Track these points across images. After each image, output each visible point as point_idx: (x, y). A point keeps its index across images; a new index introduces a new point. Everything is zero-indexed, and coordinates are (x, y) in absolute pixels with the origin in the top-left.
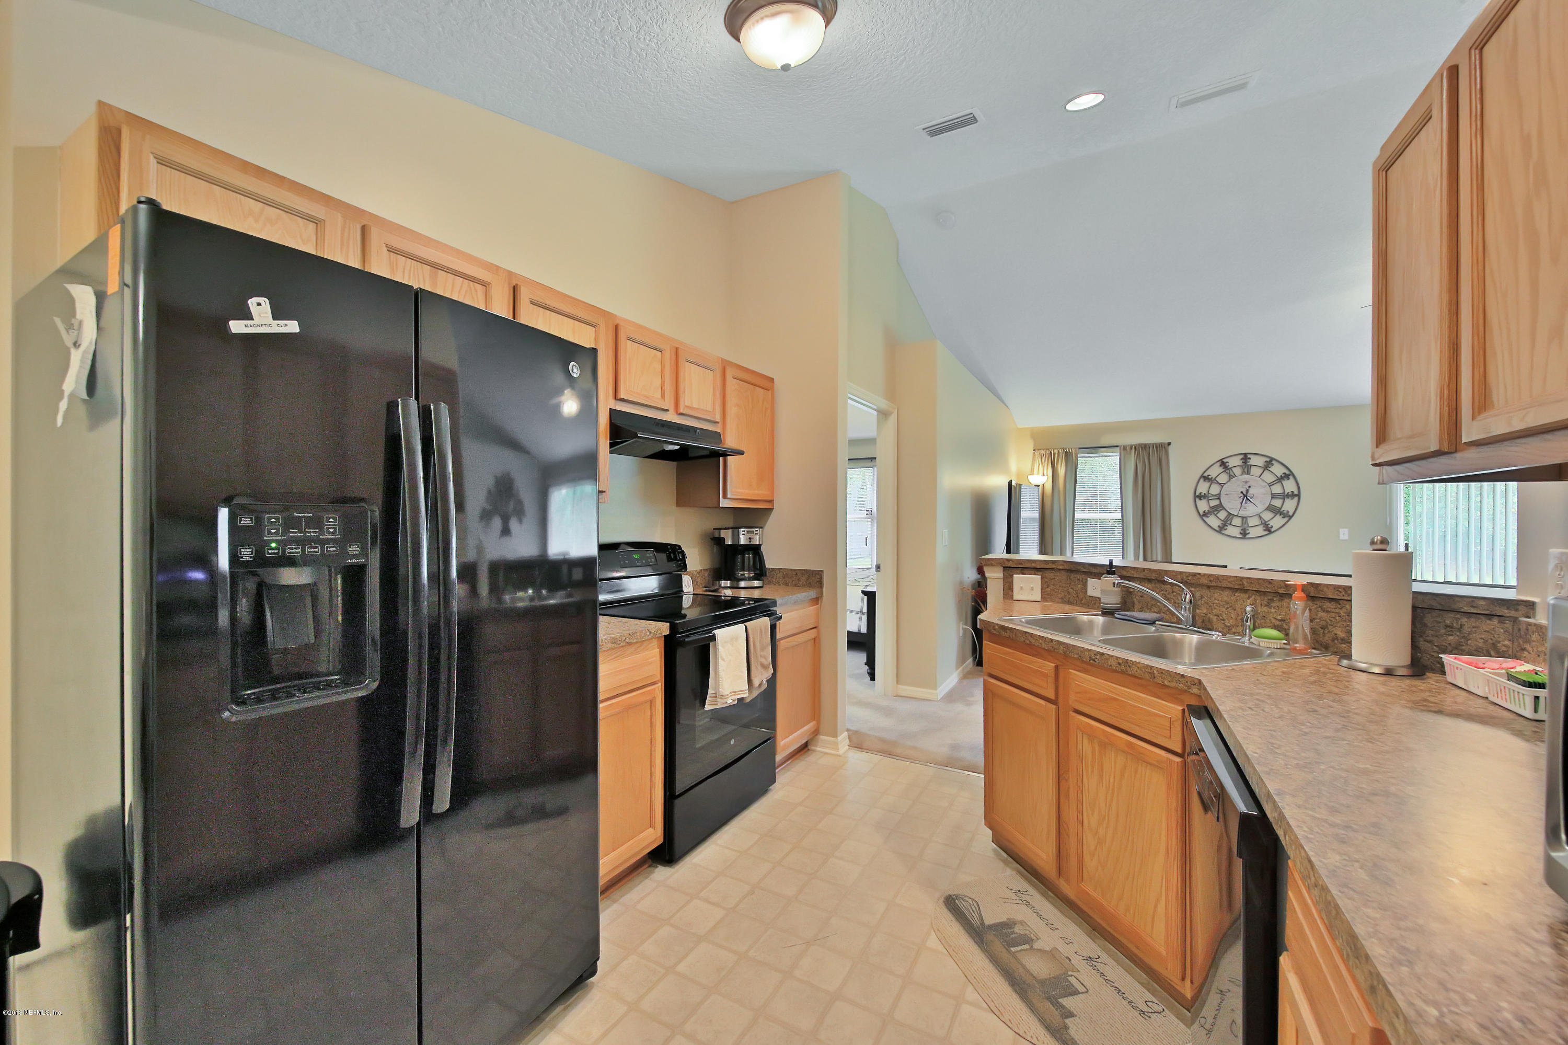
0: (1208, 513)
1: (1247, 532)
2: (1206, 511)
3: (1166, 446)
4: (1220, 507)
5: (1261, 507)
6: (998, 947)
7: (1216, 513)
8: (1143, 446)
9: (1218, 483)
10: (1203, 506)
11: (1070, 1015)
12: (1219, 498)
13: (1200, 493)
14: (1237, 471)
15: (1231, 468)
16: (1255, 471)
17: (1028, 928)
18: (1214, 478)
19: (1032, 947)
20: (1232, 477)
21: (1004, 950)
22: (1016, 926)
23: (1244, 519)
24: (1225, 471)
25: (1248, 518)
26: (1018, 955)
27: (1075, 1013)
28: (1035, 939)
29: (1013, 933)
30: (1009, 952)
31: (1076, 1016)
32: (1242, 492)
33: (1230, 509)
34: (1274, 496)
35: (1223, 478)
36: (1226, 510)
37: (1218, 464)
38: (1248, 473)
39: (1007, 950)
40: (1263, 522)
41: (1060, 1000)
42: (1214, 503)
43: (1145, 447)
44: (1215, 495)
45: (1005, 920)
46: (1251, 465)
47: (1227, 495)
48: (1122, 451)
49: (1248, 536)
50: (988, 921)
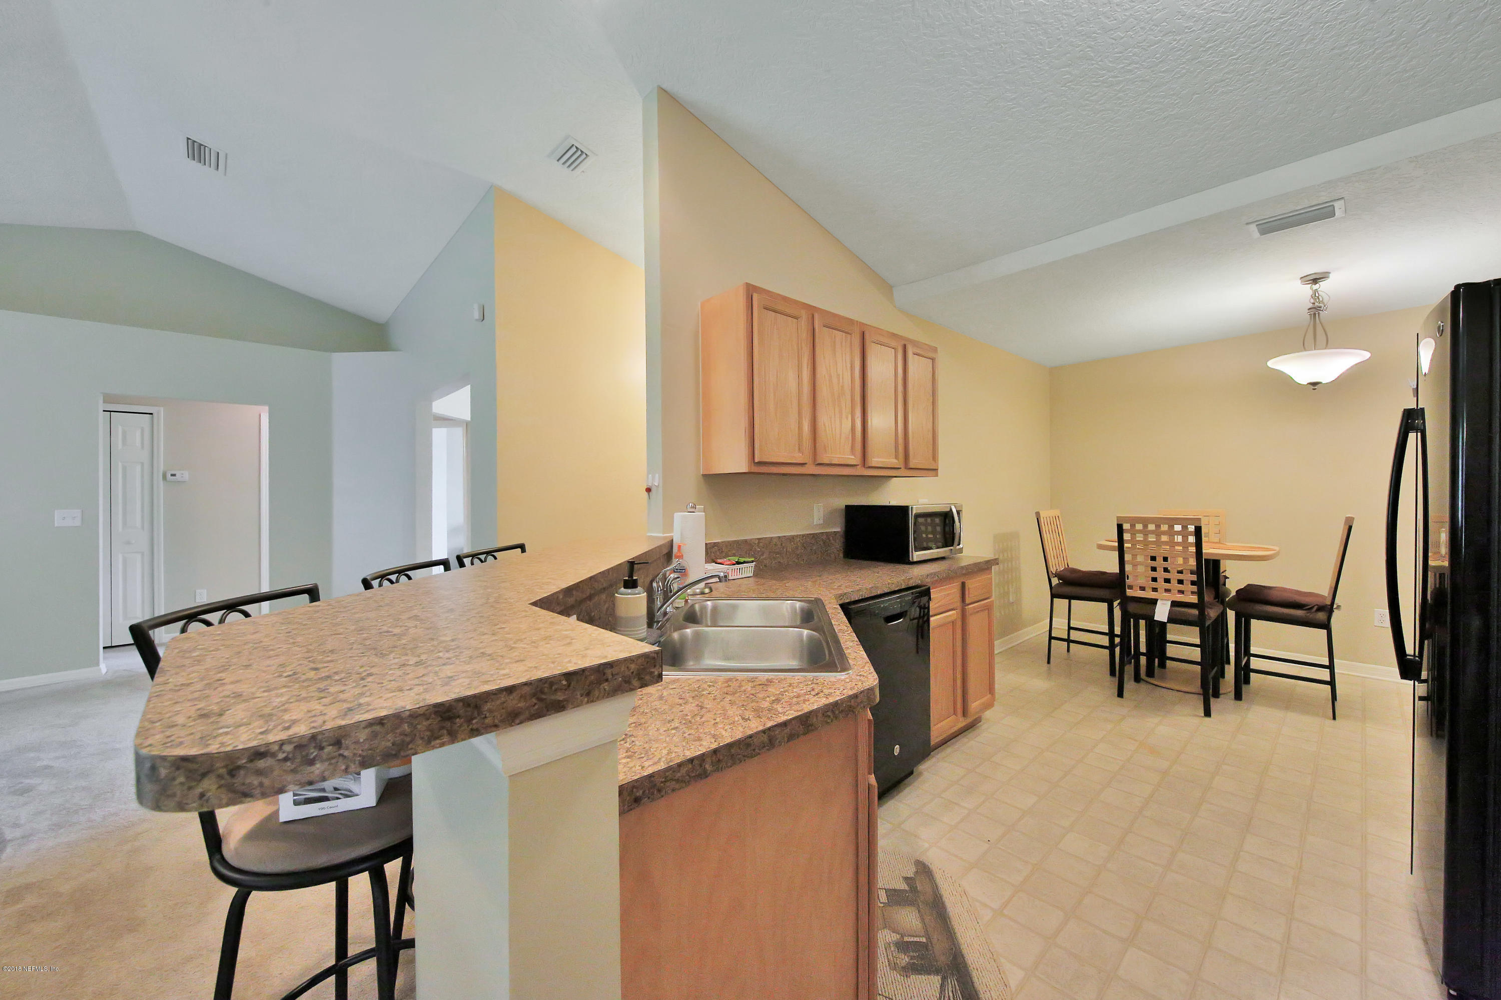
6: (939, 947)
11: (906, 879)
17: (890, 957)
19: (902, 937)
21: (935, 941)
22: (903, 965)
26: (923, 933)
27: (901, 879)
28: (892, 945)
29: (912, 958)
30: (929, 938)
31: (902, 877)
39: (931, 942)
41: (907, 888)
45: (913, 977)
50: (935, 980)
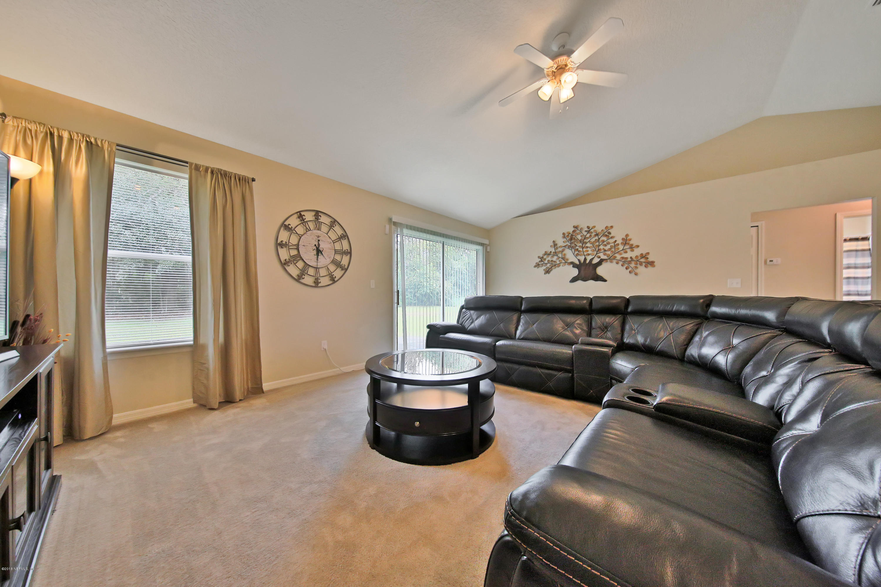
0: (289, 262)
1: (319, 281)
2: (287, 260)
3: (250, 181)
4: (298, 257)
5: (329, 261)
7: (295, 262)
8: (223, 172)
9: (297, 233)
10: (284, 254)
12: (298, 249)
13: (282, 241)
14: (311, 225)
15: (307, 222)
16: (324, 228)
18: (293, 227)
20: (308, 230)
23: (316, 268)
24: (302, 223)
25: (320, 269)
32: (315, 245)
33: (306, 259)
34: (336, 252)
35: (300, 230)
36: (303, 260)
37: (296, 216)
38: (319, 229)
40: (330, 273)
42: (294, 252)
43: (225, 175)
44: (295, 245)
46: (321, 222)
47: (304, 246)
48: (193, 171)
49: (320, 285)
